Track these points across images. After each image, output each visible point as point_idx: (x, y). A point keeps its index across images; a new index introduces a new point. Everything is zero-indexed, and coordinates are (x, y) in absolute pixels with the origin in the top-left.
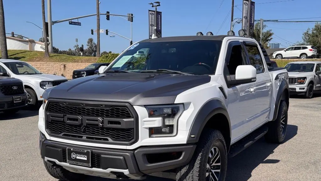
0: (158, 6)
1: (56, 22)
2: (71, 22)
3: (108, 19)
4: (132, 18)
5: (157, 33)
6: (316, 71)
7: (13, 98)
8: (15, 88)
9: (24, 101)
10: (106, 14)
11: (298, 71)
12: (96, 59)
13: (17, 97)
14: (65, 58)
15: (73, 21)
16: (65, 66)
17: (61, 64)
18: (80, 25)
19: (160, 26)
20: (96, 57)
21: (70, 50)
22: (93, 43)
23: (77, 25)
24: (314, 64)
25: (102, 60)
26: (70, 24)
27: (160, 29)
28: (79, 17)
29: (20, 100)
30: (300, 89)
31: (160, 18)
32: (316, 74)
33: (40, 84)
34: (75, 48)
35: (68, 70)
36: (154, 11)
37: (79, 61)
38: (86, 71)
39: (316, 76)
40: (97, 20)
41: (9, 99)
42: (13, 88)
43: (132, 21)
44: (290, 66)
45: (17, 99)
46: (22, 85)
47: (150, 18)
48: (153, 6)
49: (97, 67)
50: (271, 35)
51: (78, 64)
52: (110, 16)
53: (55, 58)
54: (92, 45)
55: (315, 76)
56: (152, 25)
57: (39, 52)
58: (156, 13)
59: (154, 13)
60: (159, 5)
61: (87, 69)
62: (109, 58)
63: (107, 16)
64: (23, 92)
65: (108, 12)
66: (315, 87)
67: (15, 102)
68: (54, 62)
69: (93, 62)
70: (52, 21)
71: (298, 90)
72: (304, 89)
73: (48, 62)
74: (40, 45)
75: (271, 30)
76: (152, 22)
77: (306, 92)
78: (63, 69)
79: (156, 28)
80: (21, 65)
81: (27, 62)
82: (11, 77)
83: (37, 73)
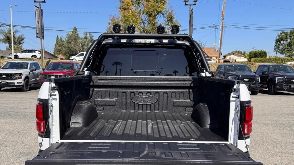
6: (30, 69)
11: (16, 69)
24: (28, 63)
30: (18, 83)
32: (31, 71)
39: (31, 72)
44: (9, 64)
50: (23, 39)
55: (29, 72)
66: (31, 81)
71: (16, 84)
72: (21, 83)
75: (22, 35)
77: (23, 86)
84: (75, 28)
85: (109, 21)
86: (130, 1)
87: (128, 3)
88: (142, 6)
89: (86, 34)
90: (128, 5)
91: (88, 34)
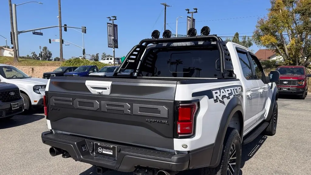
0: (114, 19)
1: (21, 32)
2: (35, 32)
3: (66, 30)
4: (85, 30)
5: (114, 42)
7: (11, 104)
8: (12, 94)
9: (22, 107)
10: (63, 27)
12: (60, 63)
13: (15, 103)
14: (32, 62)
15: (36, 31)
16: (33, 69)
17: (30, 67)
18: (42, 35)
19: (116, 37)
20: (59, 62)
21: (28, 56)
22: (47, 51)
23: (40, 35)
25: (66, 64)
26: (33, 34)
27: (116, 39)
28: (41, 28)
29: (18, 107)
31: (116, 30)
33: (33, 88)
34: (32, 54)
35: (36, 73)
36: (112, 24)
37: (45, 65)
38: (55, 74)
40: (60, 30)
41: (6, 106)
42: (11, 94)
43: (86, 33)
45: (15, 105)
46: (19, 90)
47: (109, 29)
48: (110, 20)
49: (64, 70)
51: (44, 68)
52: (67, 28)
53: (23, 62)
54: (46, 52)
56: (110, 35)
57: (8, 57)
58: (113, 25)
59: (111, 25)
60: (116, 19)
61: (56, 71)
62: (72, 62)
63: (65, 28)
64: (20, 98)
65: (65, 25)
67: (13, 109)
68: (23, 66)
69: (58, 66)
70: (18, 31)
73: (17, 65)
74: (9, 52)
76: (110, 33)
78: (31, 72)
79: (113, 38)
80: (10, 69)
81: (14, 66)
82: (2, 81)
83: (26, 77)
84: (237, 33)
85: (256, 24)
86: (282, 1)
87: (279, 3)
88: (296, 5)
89: (245, 39)
90: (278, 6)
91: (247, 38)
